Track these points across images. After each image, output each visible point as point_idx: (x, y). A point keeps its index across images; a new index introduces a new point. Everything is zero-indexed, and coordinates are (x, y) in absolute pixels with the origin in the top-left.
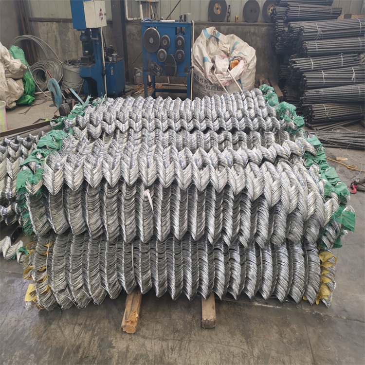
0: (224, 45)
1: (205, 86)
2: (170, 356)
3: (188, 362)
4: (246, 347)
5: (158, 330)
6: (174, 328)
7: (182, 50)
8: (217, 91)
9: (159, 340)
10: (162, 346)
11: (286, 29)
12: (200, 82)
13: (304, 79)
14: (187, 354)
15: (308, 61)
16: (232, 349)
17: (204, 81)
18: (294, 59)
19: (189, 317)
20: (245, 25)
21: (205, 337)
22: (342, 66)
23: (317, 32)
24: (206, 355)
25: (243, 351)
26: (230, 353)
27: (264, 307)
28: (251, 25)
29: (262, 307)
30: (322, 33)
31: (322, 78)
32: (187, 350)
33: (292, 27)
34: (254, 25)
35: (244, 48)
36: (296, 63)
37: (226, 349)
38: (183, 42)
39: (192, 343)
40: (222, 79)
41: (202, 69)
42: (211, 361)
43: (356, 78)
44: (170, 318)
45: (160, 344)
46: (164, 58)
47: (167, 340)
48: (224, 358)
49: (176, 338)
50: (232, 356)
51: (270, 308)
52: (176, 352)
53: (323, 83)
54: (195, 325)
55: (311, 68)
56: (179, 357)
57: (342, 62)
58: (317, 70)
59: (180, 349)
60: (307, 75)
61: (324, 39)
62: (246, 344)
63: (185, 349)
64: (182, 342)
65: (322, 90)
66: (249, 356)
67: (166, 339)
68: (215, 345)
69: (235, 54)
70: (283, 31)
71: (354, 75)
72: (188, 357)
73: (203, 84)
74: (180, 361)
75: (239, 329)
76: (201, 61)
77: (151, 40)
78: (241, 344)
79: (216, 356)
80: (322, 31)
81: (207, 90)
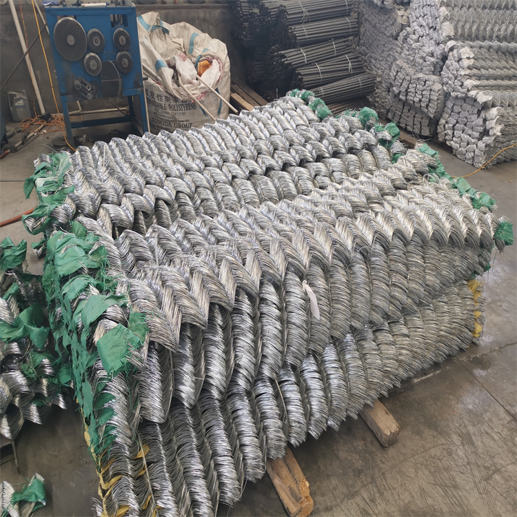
0: (174, 40)
1: (167, 106)
2: (376, 511)
3: (402, 503)
4: (443, 441)
5: (337, 486)
6: (354, 471)
7: (126, 52)
8: (186, 111)
9: (348, 499)
10: (358, 505)
11: (256, 11)
12: (156, 100)
13: (300, 77)
14: (392, 494)
15: (299, 52)
16: (433, 452)
17: (164, 98)
18: (283, 52)
19: (360, 444)
20: (190, 8)
21: (396, 458)
22: (335, 54)
23: (302, 12)
24: (412, 479)
25: (444, 447)
26: (434, 458)
27: (425, 379)
28: (198, 8)
29: (422, 381)
30: (308, 14)
31: (319, 73)
32: (389, 488)
33: (267, 8)
34: (203, 7)
35: (206, 41)
36: (286, 57)
37: (427, 457)
38: (127, 39)
39: (388, 476)
40: (194, 92)
41: (157, 79)
42: (423, 483)
43: (353, 69)
44: (339, 459)
45: (354, 504)
46: (98, 68)
47: (357, 492)
48: (433, 470)
49: (366, 482)
50: (439, 461)
51: (431, 377)
52: (379, 501)
53: (320, 79)
54: (373, 449)
55: (304, 62)
56: (387, 505)
57: (335, 49)
58: (311, 63)
59: (381, 494)
60: (303, 71)
61: (312, 21)
62: (440, 436)
63: (386, 490)
64: (376, 483)
65: (321, 88)
66: (453, 448)
67: (355, 492)
68: (412, 460)
69: (198, 51)
70: (252, 13)
71: (350, 64)
72: (397, 498)
73: (163, 103)
74: (393, 509)
75: (421, 422)
76: (153, 67)
77: (71, 40)
78: (436, 440)
79: (424, 474)
80: (309, 11)
81: (170, 112)
